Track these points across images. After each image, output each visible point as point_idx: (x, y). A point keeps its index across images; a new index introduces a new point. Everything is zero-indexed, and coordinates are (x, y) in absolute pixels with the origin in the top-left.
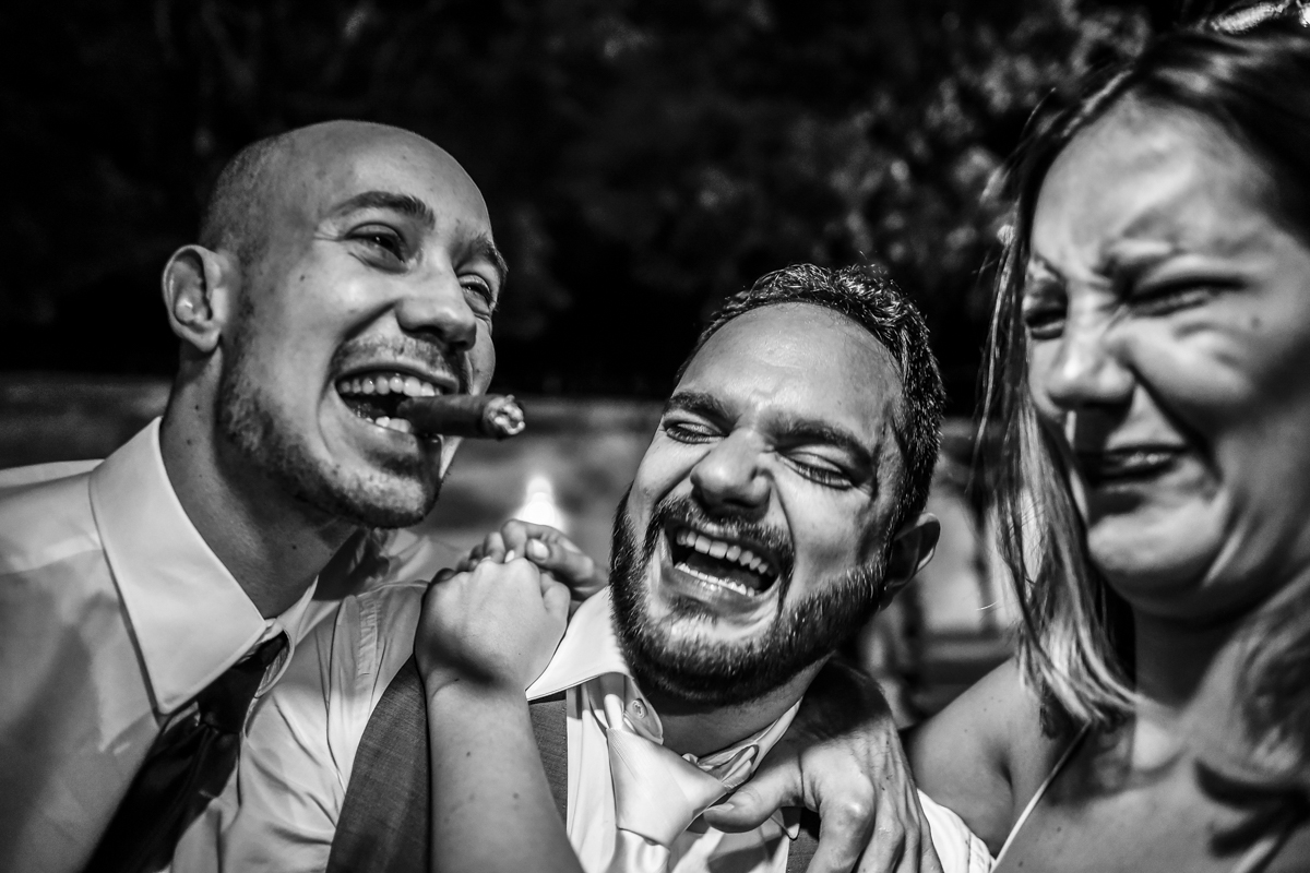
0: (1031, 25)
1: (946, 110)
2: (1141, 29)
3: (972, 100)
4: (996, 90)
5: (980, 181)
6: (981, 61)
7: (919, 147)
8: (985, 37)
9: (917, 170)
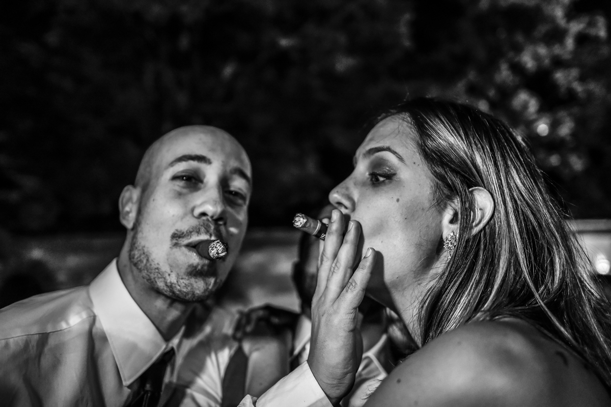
0: (542, 29)
1: (504, 74)
2: (601, 22)
3: (517, 68)
4: (528, 61)
5: (525, 106)
6: (518, 49)
7: (492, 93)
8: (520, 38)
9: (493, 105)
